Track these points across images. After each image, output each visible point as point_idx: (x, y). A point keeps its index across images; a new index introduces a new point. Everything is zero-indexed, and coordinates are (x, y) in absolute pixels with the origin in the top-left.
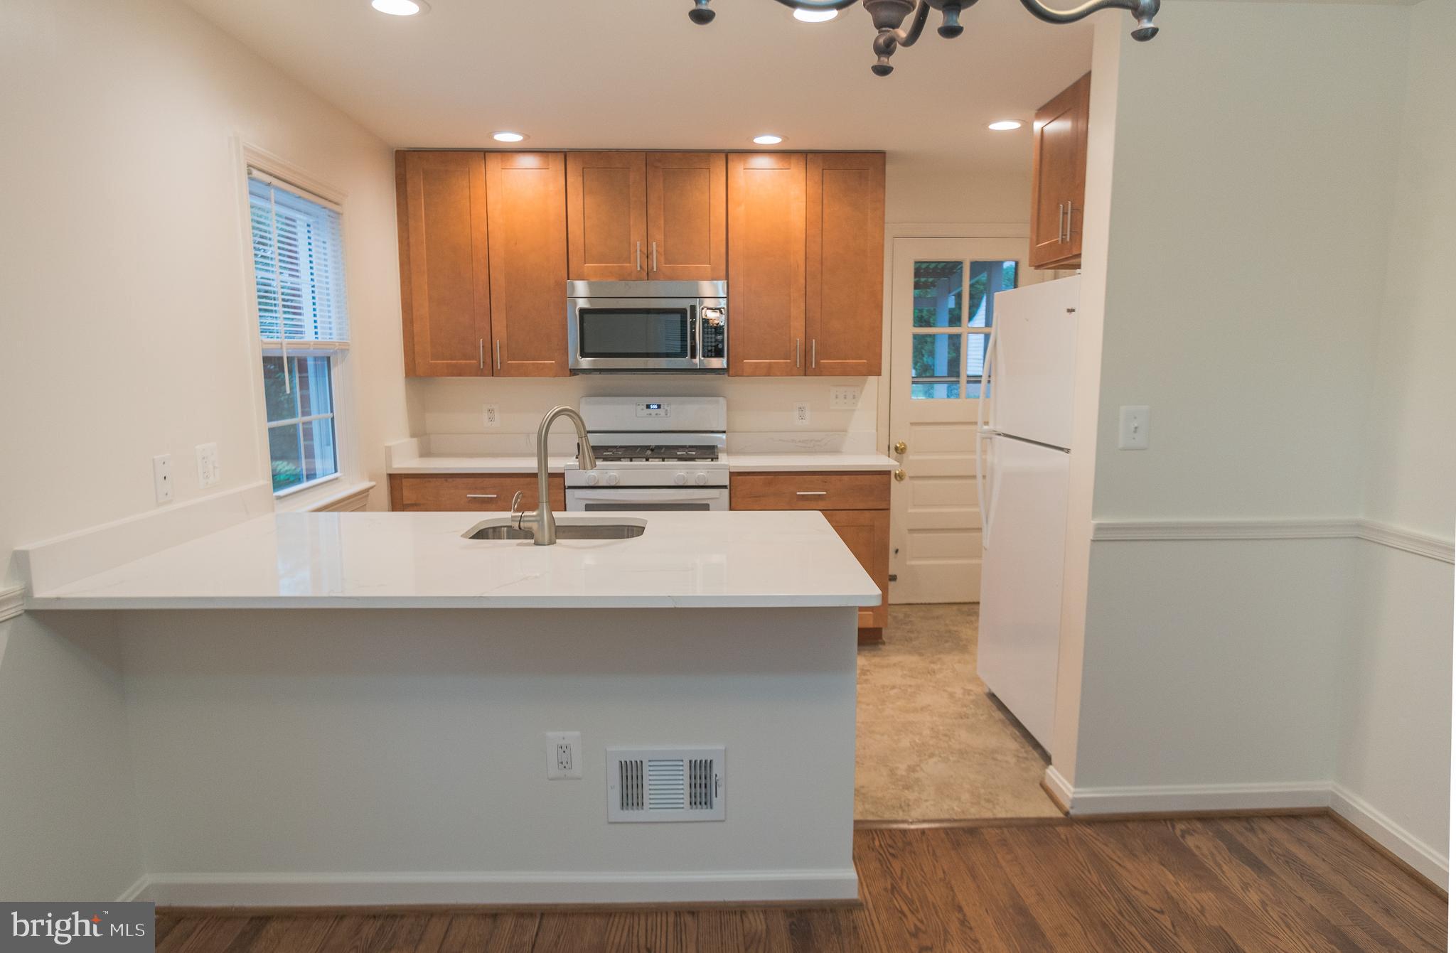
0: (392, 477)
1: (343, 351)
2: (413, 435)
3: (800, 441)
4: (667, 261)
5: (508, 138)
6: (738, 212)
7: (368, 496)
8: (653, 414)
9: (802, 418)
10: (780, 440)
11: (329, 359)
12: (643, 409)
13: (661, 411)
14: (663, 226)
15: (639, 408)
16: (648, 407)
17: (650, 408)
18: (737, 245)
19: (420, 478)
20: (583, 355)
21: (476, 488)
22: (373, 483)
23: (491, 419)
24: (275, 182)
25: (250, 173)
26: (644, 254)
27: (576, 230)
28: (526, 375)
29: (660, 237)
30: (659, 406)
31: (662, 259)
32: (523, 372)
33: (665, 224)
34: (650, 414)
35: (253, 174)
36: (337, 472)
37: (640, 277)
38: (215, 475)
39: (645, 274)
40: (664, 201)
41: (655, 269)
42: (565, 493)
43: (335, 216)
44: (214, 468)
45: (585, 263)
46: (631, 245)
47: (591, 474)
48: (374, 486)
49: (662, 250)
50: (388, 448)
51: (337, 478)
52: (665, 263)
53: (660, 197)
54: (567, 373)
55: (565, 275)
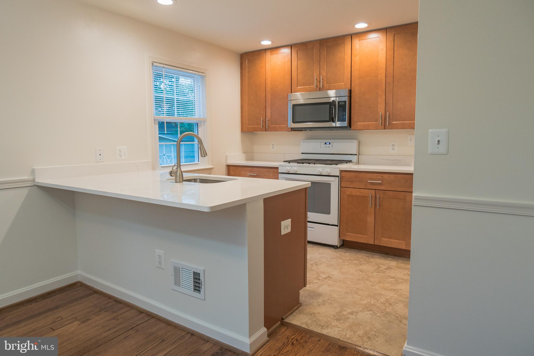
0: (228, 166)
1: (204, 121)
2: (243, 153)
3: (391, 160)
4: (327, 83)
5: (266, 43)
6: (356, 59)
7: (211, 171)
8: (327, 147)
9: (393, 149)
10: (382, 159)
11: (198, 124)
13: (330, 145)
15: (322, 144)
16: (326, 143)
17: (326, 144)
18: (355, 73)
19: (235, 167)
20: (294, 122)
21: (251, 172)
22: (214, 167)
23: (273, 148)
24: (165, 66)
25: (152, 64)
26: (318, 81)
27: (294, 74)
28: (277, 131)
29: (324, 74)
30: (330, 143)
31: (325, 82)
32: (275, 130)
33: (327, 68)
34: (326, 147)
35: (155, 64)
36: (199, 162)
37: (316, 91)
38: (125, 156)
39: (318, 89)
40: (326, 59)
41: (321, 87)
42: (278, 175)
43: (203, 77)
44: (125, 154)
45: (297, 87)
46: (313, 78)
47: (287, 168)
48: (214, 168)
49: (325, 79)
50: (226, 156)
51: (197, 164)
52: (326, 84)
53: (325, 58)
54: (290, 130)
55: (291, 92)
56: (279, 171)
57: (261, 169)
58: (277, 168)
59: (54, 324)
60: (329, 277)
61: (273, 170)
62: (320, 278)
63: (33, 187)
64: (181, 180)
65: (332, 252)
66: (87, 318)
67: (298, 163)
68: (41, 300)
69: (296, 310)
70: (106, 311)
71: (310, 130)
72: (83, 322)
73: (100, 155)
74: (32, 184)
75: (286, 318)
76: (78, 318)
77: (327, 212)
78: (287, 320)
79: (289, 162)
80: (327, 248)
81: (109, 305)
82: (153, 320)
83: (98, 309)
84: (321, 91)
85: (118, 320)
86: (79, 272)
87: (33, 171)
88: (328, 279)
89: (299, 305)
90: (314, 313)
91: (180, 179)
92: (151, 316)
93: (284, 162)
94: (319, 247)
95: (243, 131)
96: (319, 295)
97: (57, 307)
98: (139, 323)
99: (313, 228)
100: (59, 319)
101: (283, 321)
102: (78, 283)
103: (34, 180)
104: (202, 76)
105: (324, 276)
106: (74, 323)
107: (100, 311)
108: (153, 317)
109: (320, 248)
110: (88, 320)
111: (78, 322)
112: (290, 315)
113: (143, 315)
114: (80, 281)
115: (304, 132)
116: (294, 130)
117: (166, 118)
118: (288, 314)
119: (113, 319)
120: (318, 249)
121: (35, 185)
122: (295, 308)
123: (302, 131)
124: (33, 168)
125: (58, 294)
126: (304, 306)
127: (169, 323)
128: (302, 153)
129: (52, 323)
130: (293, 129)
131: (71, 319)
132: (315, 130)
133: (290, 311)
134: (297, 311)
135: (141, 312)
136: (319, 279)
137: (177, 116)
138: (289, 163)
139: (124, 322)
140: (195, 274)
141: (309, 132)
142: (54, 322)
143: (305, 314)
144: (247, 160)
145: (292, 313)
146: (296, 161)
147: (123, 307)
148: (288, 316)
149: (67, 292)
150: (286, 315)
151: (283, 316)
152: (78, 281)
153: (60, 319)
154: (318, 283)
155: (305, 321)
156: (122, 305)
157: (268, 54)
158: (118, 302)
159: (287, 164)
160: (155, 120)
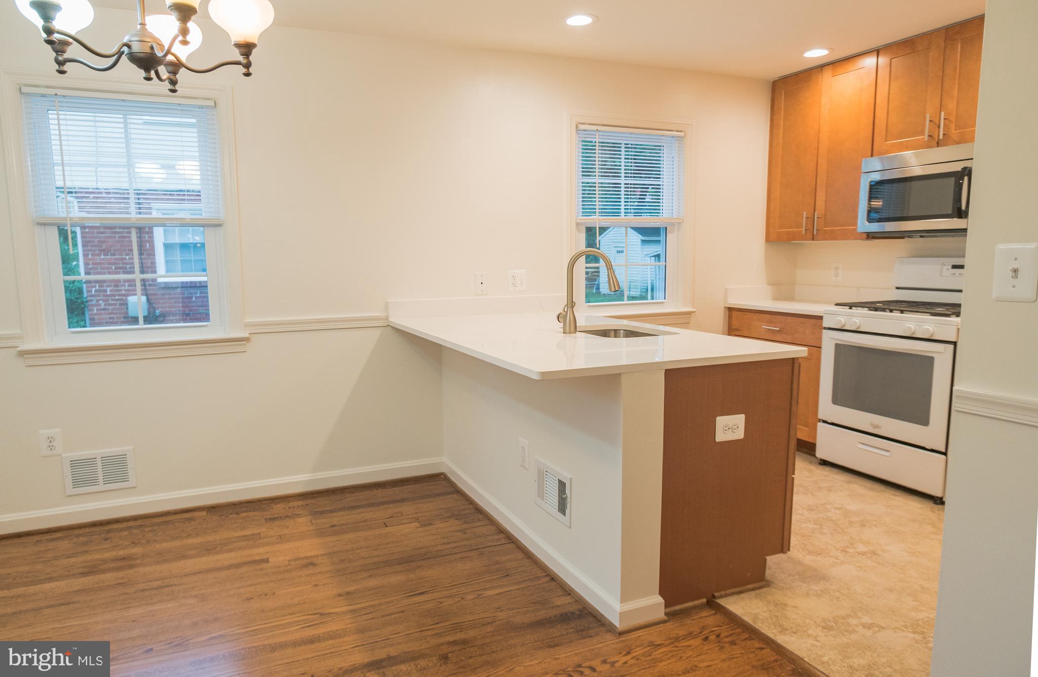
0: (730, 310)
1: (679, 223)
4: (958, 127)
5: (816, 54)
7: (690, 317)
8: (957, 274)
11: (666, 228)
12: (948, 269)
14: (956, 95)
15: (945, 268)
17: (955, 268)
19: (742, 312)
20: (870, 220)
22: (695, 310)
23: (836, 275)
24: (600, 128)
25: (577, 127)
26: (935, 123)
27: (882, 114)
28: (835, 239)
29: (952, 106)
31: (953, 126)
32: (832, 236)
33: (958, 92)
34: (954, 274)
35: (581, 127)
36: (665, 299)
37: (929, 146)
38: (522, 286)
39: (935, 143)
40: (960, 68)
41: (941, 137)
42: (822, 332)
43: (680, 139)
44: (521, 283)
45: (886, 141)
46: (925, 118)
47: (840, 318)
48: (694, 312)
49: (953, 118)
50: (726, 289)
51: (662, 303)
52: (956, 130)
53: (955, 68)
54: (865, 236)
55: (870, 154)
56: (825, 325)
57: (790, 319)
58: (820, 318)
59: (390, 519)
60: (874, 553)
61: (813, 321)
62: (851, 550)
63: (386, 328)
64: (573, 329)
65: (921, 508)
66: (431, 522)
67: (870, 309)
68: (390, 487)
69: (753, 589)
70: (457, 519)
71: (921, 237)
72: (422, 526)
73: (482, 283)
74: (386, 324)
75: (721, 597)
76: (420, 519)
77: (923, 419)
78: (721, 602)
79: (851, 305)
80: (916, 498)
81: (466, 512)
82: (511, 546)
83: (447, 514)
84: (941, 146)
85: (465, 533)
86: (444, 459)
87: (387, 305)
88: (869, 555)
89: (763, 583)
90: (786, 605)
91: (570, 328)
92: (510, 539)
93: (837, 305)
94: (899, 493)
95: (768, 240)
96: (824, 578)
97: (402, 501)
98: (489, 544)
99: (888, 451)
100: (398, 515)
101: (713, 600)
102: (441, 475)
103: (387, 319)
104: (679, 137)
105: (861, 548)
106: (412, 524)
107: (449, 517)
108: (513, 542)
109: (898, 496)
110: (430, 524)
111: (417, 524)
112: (733, 594)
113: (502, 536)
114: (444, 473)
115: (906, 239)
116: (874, 238)
117: (599, 220)
118: (730, 591)
119: (460, 531)
120: (893, 497)
121: (388, 325)
122: (751, 586)
123: (903, 238)
124: (388, 300)
125: (413, 484)
126: (774, 588)
127: (528, 555)
128: (898, 288)
129: (389, 518)
130: (870, 236)
131: (412, 518)
132: (935, 235)
133: (734, 587)
134: (753, 593)
135: (501, 531)
136: (847, 552)
137: (625, 216)
138: (851, 308)
139: (471, 539)
140: (560, 481)
141: (918, 242)
142: (391, 517)
143: (766, 601)
144: (776, 298)
145: (741, 592)
146: (868, 306)
147: (481, 519)
148: (727, 595)
149: (424, 484)
150: (723, 593)
151: (717, 592)
152: (443, 472)
153: (400, 515)
154: (838, 558)
155: (757, 611)
156: (480, 516)
157: (827, 74)
158: (479, 510)
159: (846, 310)
160: (578, 224)
